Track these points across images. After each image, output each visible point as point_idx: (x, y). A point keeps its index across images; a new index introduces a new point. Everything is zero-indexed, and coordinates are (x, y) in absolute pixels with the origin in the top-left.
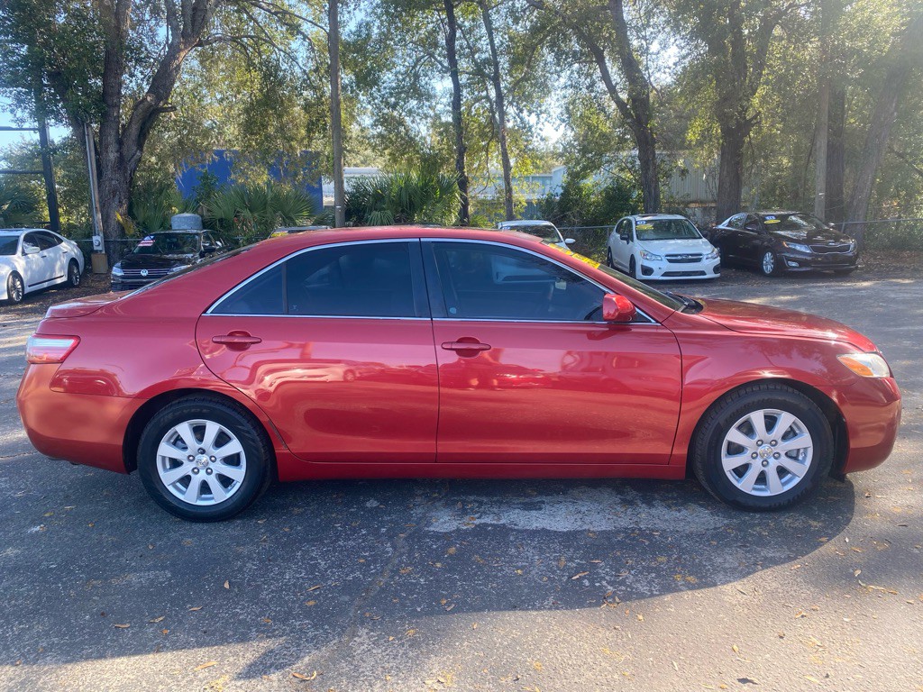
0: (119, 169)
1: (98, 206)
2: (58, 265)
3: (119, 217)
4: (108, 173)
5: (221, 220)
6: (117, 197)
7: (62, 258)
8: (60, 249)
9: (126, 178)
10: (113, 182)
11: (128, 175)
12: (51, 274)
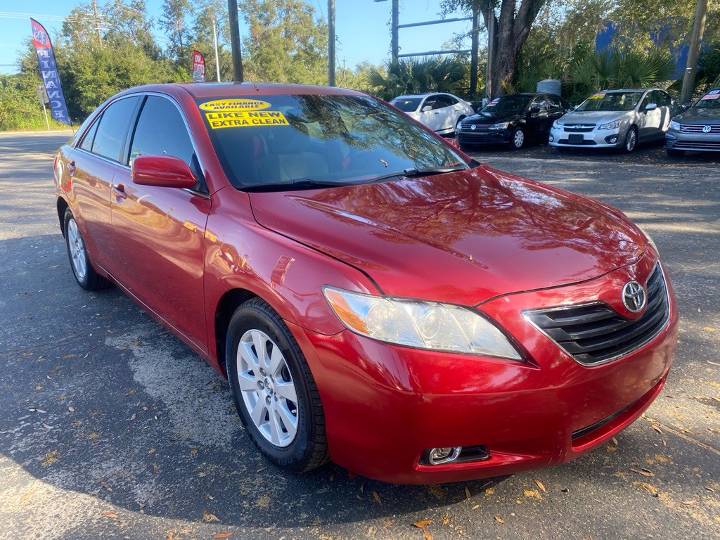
0: (509, 44)
1: (490, 75)
2: (449, 119)
3: (504, 83)
4: (501, 49)
5: (579, 85)
6: (505, 67)
7: (453, 115)
8: (454, 108)
9: (513, 51)
10: (504, 56)
11: (515, 49)
12: (441, 127)
